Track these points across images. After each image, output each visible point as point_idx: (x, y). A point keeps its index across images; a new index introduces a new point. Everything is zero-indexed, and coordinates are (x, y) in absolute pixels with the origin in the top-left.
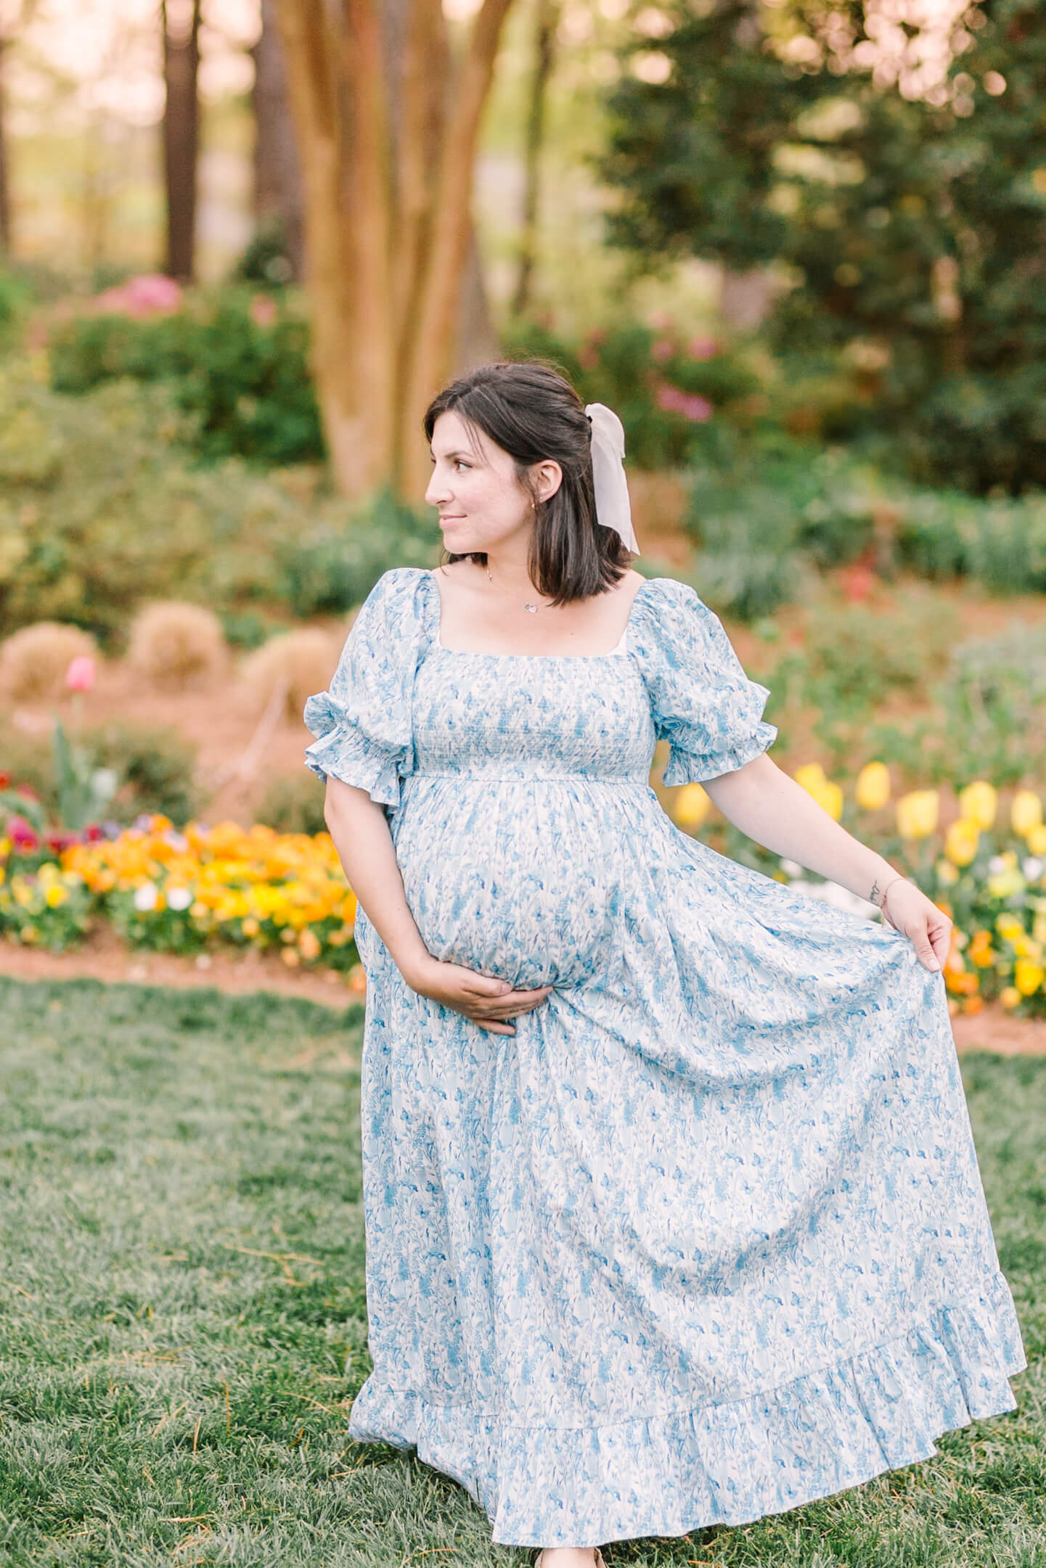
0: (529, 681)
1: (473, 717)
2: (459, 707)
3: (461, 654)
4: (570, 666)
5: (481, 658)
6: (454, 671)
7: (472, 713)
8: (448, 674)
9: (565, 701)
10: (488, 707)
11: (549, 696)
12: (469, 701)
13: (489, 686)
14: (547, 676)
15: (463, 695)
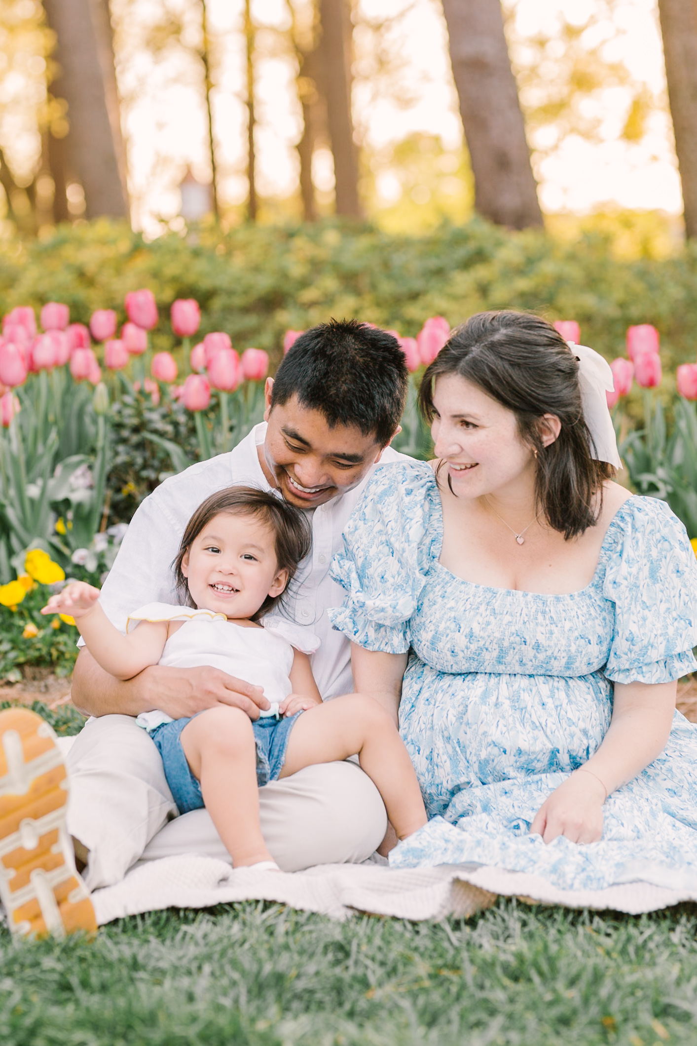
0: (524, 623)
1: (474, 650)
2: (461, 640)
3: (463, 583)
4: (560, 607)
5: (481, 589)
6: (457, 602)
7: (473, 647)
8: (452, 603)
9: (556, 645)
10: (487, 644)
11: (542, 639)
12: (471, 636)
13: (488, 624)
14: (540, 617)
15: (465, 630)
